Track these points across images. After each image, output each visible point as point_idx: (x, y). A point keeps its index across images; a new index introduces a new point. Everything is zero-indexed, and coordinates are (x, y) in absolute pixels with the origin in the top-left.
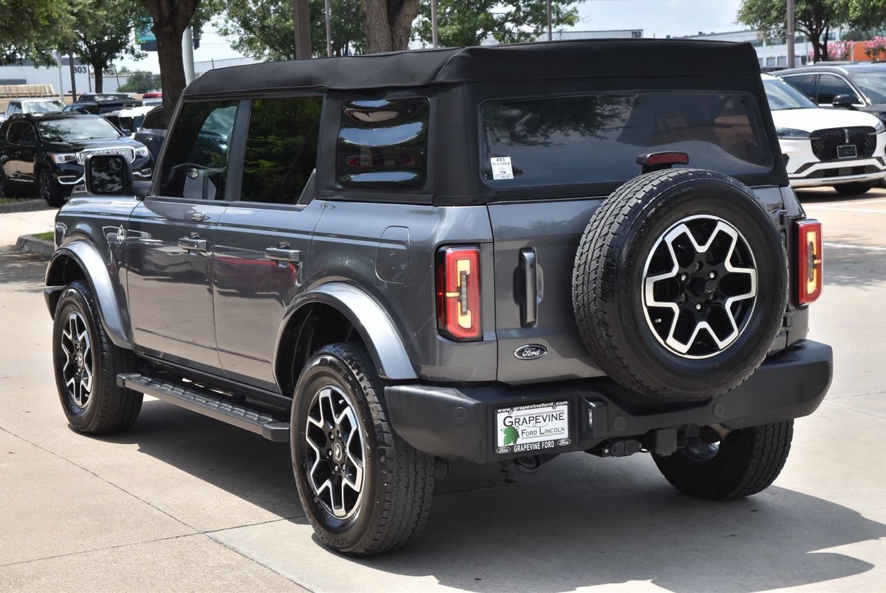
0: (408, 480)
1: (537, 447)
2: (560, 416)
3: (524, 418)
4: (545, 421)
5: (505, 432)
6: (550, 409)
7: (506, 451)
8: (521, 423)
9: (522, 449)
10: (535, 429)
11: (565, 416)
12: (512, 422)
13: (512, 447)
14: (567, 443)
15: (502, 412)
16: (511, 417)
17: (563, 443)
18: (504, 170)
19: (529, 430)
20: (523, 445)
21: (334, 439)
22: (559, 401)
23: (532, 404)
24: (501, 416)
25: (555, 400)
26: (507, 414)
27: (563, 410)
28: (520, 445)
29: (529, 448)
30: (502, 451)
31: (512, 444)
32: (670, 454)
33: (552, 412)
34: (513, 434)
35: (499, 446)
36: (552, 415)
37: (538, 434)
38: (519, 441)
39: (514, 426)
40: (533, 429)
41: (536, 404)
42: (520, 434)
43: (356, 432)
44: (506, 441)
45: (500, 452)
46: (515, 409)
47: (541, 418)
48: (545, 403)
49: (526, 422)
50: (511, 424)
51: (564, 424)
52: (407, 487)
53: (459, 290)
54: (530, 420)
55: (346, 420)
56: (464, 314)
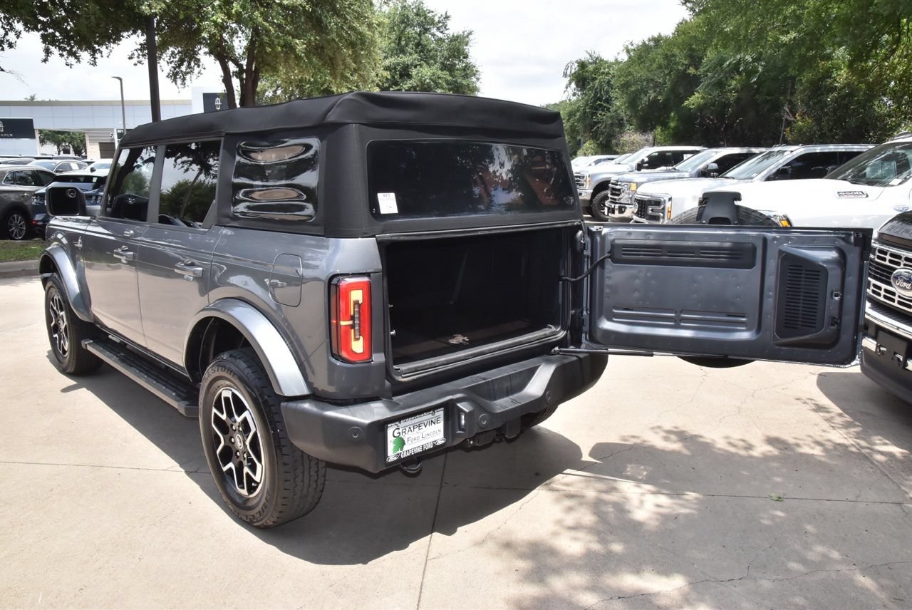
1: (419, 450)
2: (437, 421)
3: (410, 428)
4: (426, 427)
5: (394, 443)
6: (430, 416)
7: (396, 458)
8: (407, 432)
9: (408, 454)
10: (418, 435)
11: (442, 420)
12: (400, 433)
13: (400, 455)
14: (442, 442)
15: (392, 427)
16: (399, 429)
17: (438, 443)
18: (390, 206)
19: (413, 437)
20: (408, 451)
21: (235, 430)
22: (436, 409)
23: (416, 415)
24: (391, 430)
26: (396, 427)
27: (440, 416)
28: (406, 451)
29: (414, 452)
30: (391, 459)
31: (399, 452)
33: (431, 418)
34: (401, 443)
35: (389, 456)
36: (432, 421)
37: (421, 439)
38: (405, 448)
39: (401, 436)
40: (416, 436)
42: (406, 441)
43: (255, 434)
44: (395, 450)
45: (390, 461)
46: (403, 421)
47: (423, 425)
48: (426, 412)
50: (398, 435)
51: (440, 426)
53: (352, 318)
54: (414, 429)
55: (245, 421)
56: (357, 339)
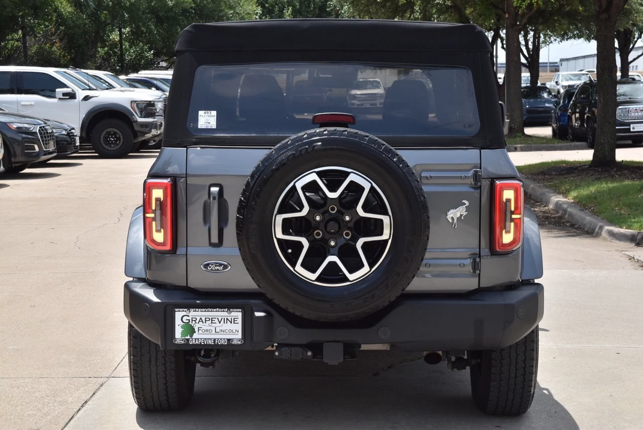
0: (150, 356)
1: (210, 342)
2: (234, 321)
3: (201, 318)
4: (220, 323)
5: (182, 327)
6: (225, 314)
7: (183, 342)
8: (197, 321)
9: (197, 342)
10: (210, 328)
11: (240, 321)
12: (189, 320)
13: (188, 340)
14: (239, 343)
15: (179, 311)
16: (189, 316)
17: (235, 342)
18: (209, 121)
19: (205, 328)
20: (198, 339)
22: (233, 308)
23: (207, 308)
24: (179, 314)
25: (230, 307)
26: (184, 313)
27: (238, 316)
28: (196, 339)
29: (204, 342)
30: (178, 342)
31: (188, 337)
32: (337, 364)
33: (226, 316)
34: (190, 329)
35: (176, 337)
36: (227, 319)
37: (214, 332)
38: (195, 336)
39: (191, 323)
40: (209, 328)
41: (211, 308)
42: (196, 330)
44: (183, 334)
45: (176, 343)
46: (192, 310)
47: (216, 320)
48: (219, 308)
49: (202, 321)
50: (188, 321)
51: (238, 327)
52: (150, 361)
53: (154, 212)
54: (206, 321)
56: (158, 231)
